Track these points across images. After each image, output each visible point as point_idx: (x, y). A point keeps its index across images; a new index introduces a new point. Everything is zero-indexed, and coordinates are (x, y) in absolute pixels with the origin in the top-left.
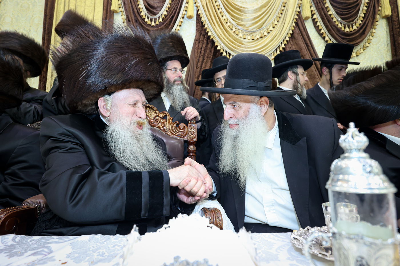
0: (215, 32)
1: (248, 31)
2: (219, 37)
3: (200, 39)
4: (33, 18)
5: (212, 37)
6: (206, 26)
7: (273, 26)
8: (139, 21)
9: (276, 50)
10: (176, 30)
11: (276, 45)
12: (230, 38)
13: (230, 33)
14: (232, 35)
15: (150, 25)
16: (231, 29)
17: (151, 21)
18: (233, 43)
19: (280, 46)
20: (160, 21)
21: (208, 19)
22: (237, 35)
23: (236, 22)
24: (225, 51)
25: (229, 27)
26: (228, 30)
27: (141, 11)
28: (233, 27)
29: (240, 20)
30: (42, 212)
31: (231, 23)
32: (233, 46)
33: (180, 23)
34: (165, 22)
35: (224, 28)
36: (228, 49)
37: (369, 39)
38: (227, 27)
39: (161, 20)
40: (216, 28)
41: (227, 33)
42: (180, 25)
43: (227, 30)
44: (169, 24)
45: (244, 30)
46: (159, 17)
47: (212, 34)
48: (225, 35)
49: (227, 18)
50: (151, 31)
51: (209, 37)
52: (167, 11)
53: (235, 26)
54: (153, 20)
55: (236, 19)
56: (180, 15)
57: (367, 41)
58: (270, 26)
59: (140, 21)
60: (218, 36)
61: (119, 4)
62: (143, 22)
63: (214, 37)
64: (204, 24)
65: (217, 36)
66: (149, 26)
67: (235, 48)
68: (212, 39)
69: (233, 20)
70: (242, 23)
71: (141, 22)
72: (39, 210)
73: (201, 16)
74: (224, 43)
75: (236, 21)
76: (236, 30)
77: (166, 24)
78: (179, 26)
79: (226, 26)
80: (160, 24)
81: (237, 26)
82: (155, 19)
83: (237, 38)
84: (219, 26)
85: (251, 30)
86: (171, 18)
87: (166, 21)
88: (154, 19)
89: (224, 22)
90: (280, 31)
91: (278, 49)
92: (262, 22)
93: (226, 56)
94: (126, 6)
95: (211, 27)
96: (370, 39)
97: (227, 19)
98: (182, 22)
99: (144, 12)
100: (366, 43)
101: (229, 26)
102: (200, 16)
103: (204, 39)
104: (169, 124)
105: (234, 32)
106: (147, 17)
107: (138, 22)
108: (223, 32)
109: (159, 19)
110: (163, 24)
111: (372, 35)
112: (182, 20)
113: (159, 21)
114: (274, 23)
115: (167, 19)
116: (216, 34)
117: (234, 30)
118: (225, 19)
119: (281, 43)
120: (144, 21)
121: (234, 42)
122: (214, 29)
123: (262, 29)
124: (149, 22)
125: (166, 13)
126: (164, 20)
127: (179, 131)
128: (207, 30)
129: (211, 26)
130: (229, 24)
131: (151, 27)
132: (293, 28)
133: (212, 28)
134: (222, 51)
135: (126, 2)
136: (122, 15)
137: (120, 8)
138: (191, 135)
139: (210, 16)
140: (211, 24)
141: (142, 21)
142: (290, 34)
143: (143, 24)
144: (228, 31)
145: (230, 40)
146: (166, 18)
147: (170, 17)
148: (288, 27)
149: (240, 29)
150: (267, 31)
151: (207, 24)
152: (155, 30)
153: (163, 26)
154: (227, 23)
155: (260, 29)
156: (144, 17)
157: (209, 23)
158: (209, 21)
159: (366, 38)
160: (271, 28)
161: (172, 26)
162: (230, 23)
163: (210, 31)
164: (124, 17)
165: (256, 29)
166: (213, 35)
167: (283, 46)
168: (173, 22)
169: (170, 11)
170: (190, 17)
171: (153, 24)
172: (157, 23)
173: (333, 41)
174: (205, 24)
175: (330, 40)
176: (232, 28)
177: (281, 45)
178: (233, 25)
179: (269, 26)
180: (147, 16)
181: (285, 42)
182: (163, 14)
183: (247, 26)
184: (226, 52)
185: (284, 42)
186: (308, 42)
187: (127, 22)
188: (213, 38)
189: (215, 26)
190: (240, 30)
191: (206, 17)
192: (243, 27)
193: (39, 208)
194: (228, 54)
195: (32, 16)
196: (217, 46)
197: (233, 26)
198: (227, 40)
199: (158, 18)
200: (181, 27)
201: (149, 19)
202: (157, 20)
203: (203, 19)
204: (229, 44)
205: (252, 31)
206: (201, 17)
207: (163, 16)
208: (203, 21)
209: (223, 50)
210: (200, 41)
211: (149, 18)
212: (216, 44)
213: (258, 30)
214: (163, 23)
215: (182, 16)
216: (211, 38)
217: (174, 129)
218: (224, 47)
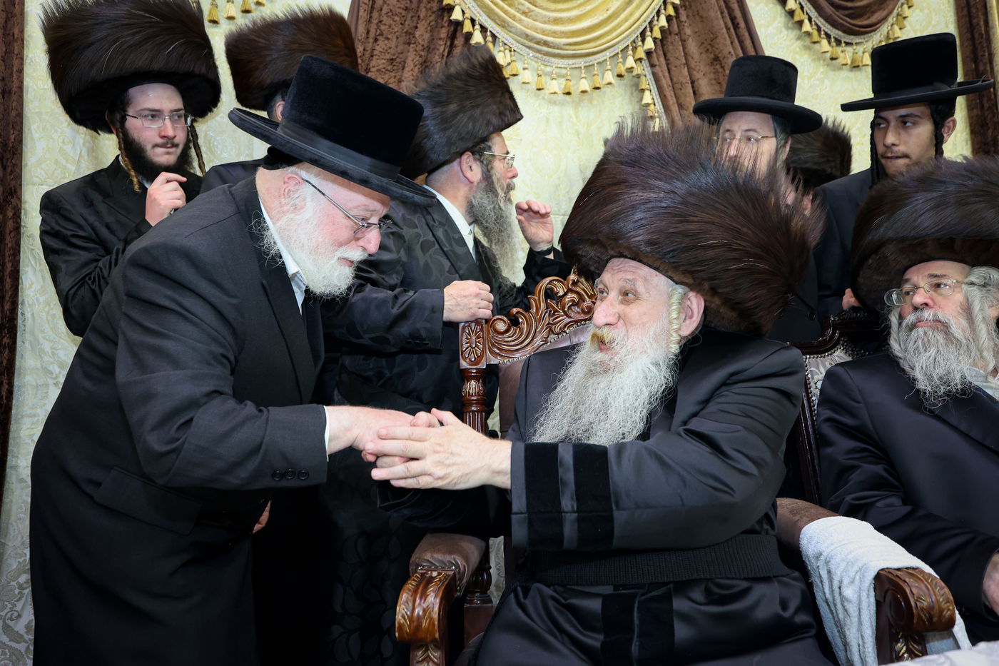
9: (643, 35)
11: (642, 18)
19: (655, 22)
24: (477, 27)
32: (506, 12)
36: (489, 20)
37: (901, 15)
57: (897, 20)
67: (514, 18)
91: (648, 33)
96: (904, 16)
100: (892, 24)
111: (910, 5)
119: (658, 13)
134: (467, 27)
159: (895, 12)
167: (663, 22)
173: (809, 12)
175: (802, 8)
177: (658, 20)
181: (671, 11)
184: (484, 29)
185: (665, 9)
186: (738, 13)
194: (489, 38)
218: (475, 12)
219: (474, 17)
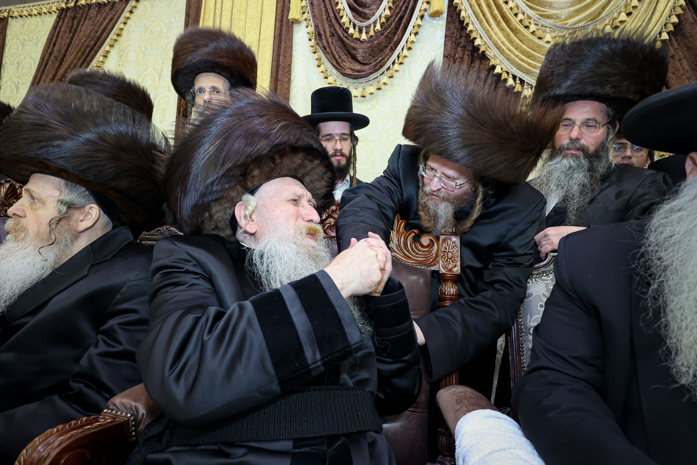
0: (490, 37)
1: (566, 28)
2: (499, 48)
3: (457, 56)
4: (167, 48)
5: (482, 49)
6: (470, 28)
7: (628, 12)
8: (337, 33)
10: (408, 43)
12: (524, 47)
13: (524, 35)
14: (529, 40)
15: (358, 39)
16: (527, 27)
17: (360, 31)
18: (529, 56)
20: (378, 30)
21: (474, 13)
22: (540, 38)
23: (536, 12)
24: (511, 76)
25: (522, 24)
26: (519, 29)
27: (341, 15)
28: (530, 23)
29: (546, 6)
30: (140, 429)
31: (526, 15)
32: (529, 64)
33: (416, 28)
34: (386, 29)
35: (509, 27)
36: (519, 71)
38: (517, 23)
39: (378, 27)
40: (492, 30)
41: (516, 36)
42: (415, 32)
43: (516, 30)
44: (395, 34)
45: (556, 26)
46: (375, 23)
47: (484, 43)
48: (511, 42)
49: (516, 4)
50: (359, 50)
51: (477, 49)
52: (390, 8)
53: (536, 19)
54: (364, 29)
55: (537, 6)
56: (417, 13)
58: (619, 13)
59: (340, 33)
60: (496, 45)
61: (302, 7)
62: (345, 34)
63: (488, 48)
64: (465, 23)
65: (493, 46)
66: (356, 41)
68: (484, 52)
69: (530, 7)
70: (550, 12)
71: (342, 36)
72: (133, 426)
73: (461, 8)
74: (508, 59)
75: (538, 10)
76: (537, 27)
77: (388, 33)
78: (413, 35)
79: (515, 21)
80: (376, 36)
81: (539, 19)
82: (368, 27)
83: (540, 45)
84: (498, 24)
85: (573, 25)
86: (397, 21)
87: (388, 29)
88: (366, 27)
89: (511, 15)
90: (647, 19)
92: (600, 6)
93: (514, 85)
94: (313, 9)
95: (482, 29)
97: (518, 7)
98: (419, 26)
99: (347, 16)
101: (521, 21)
102: (458, 9)
103: (464, 54)
104: (398, 236)
105: (533, 33)
106: (352, 25)
107: (335, 34)
108: (507, 37)
109: (375, 27)
110: (383, 34)
112: (419, 22)
113: (374, 30)
114: (631, 5)
115: (391, 24)
116: (491, 42)
117: (533, 28)
118: (511, 9)
120: (347, 33)
121: (533, 55)
122: (487, 32)
123: (599, 20)
124: (356, 35)
125: (388, 12)
126: (383, 29)
127: (419, 251)
128: (473, 35)
129: (481, 27)
130: (520, 16)
131: (359, 42)
132: (679, 11)
133: (483, 31)
134: (504, 76)
135: (315, 2)
136: (307, 27)
137: (304, 13)
138: (447, 260)
139: (479, 5)
140: (481, 22)
141: (343, 34)
142: (673, 24)
143: (344, 39)
144: (520, 32)
145: (523, 52)
146: (389, 22)
147: (397, 19)
148: (668, 9)
149: (546, 25)
150: (612, 24)
151: (473, 24)
152: (368, 47)
153: (382, 37)
154: (516, 15)
155: (594, 21)
156: (347, 25)
157: (477, 21)
158: (477, 17)
160: (623, 16)
161: (400, 36)
162: (523, 14)
163: (479, 36)
164: (311, 29)
165: (584, 22)
166: (486, 44)
168: (402, 28)
169: (397, 7)
170: (436, 14)
171: (364, 36)
172: (372, 33)
174: (467, 24)
176: (527, 24)
178: (529, 17)
179: (619, 11)
180: (352, 23)
182: (383, 15)
183: (563, 17)
184: (514, 77)
187: (315, 39)
188: (485, 50)
189: (490, 26)
190: (546, 27)
191: (470, 9)
192: (553, 20)
193: (133, 421)
194: (518, 81)
195: (166, 46)
196: (494, 67)
197: (530, 21)
198: (517, 53)
199: (372, 25)
200: (418, 36)
201: (357, 29)
202: (372, 28)
203: (463, 14)
204: (520, 60)
205: (576, 26)
206: (460, 11)
207: (383, 20)
208: (463, 17)
209: (508, 73)
210: (456, 59)
211: (357, 27)
212: (492, 62)
213: (590, 23)
214: (382, 32)
215: (421, 14)
216: (481, 51)
217: (409, 246)
218: (509, 68)
219: (508, 71)
